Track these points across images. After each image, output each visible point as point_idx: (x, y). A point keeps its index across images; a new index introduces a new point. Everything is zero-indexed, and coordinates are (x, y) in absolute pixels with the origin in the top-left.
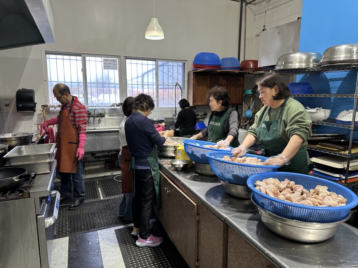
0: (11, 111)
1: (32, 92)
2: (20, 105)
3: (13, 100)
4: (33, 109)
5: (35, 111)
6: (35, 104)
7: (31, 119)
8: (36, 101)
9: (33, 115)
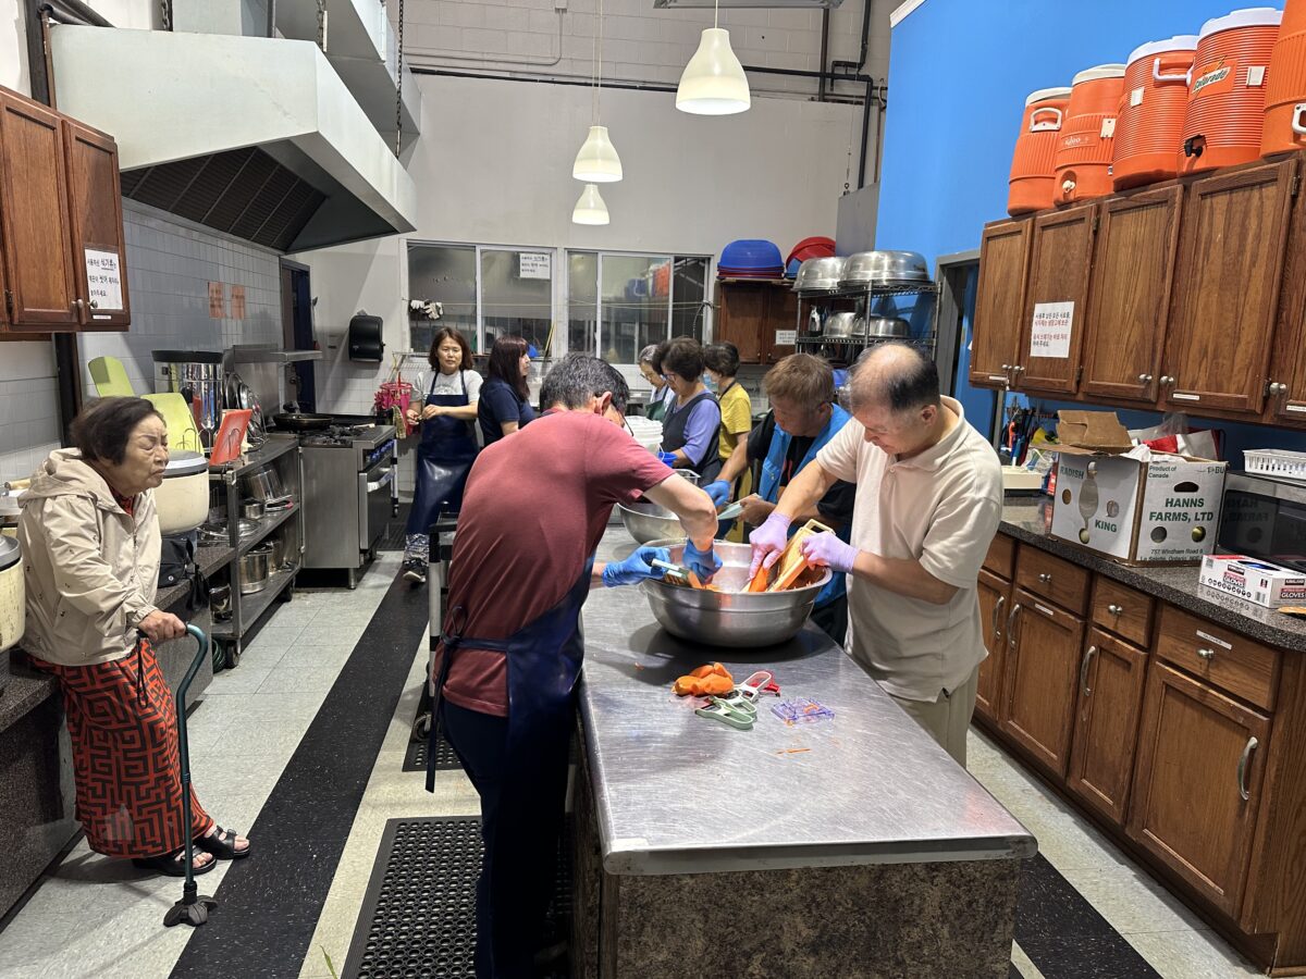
0: (338, 360)
1: (378, 321)
2: (356, 347)
3: (342, 336)
4: (377, 355)
5: (381, 360)
6: (382, 346)
7: (373, 377)
8: (384, 340)
9: (378, 368)
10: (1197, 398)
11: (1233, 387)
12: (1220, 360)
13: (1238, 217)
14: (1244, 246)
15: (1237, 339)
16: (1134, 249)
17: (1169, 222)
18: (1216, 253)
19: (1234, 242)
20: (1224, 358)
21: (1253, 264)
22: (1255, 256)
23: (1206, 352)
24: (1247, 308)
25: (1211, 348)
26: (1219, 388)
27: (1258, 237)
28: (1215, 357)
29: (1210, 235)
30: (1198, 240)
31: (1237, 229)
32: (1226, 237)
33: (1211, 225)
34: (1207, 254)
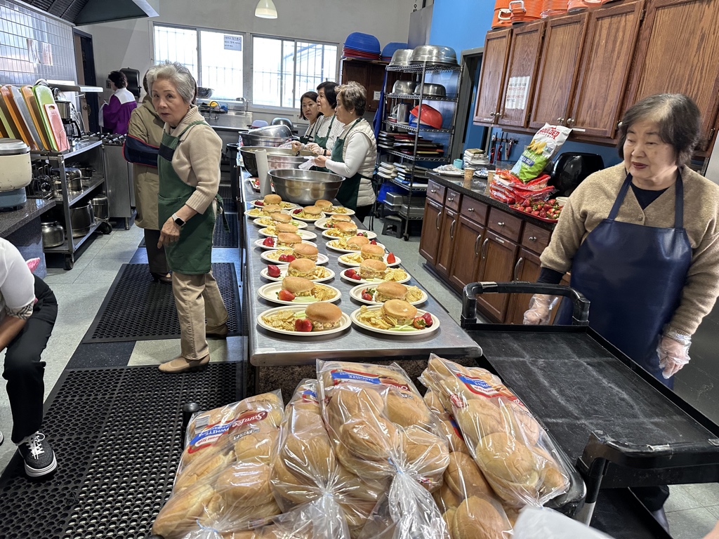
1: (136, 72)
10: (584, 130)
11: (602, 125)
12: (597, 110)
13: (613, 31)
14: (615, 47)
15: (606, 99)
16: (561, 48)
17: (580, 33)
18: (601, 51)
19: (610, 46)
20: (599, 109)
21: (618, 57)
22: (619, 53)
23: (591, 106)
24: (613, 82)
25: (593, 104)
26: (595, 125)
27: (622, 43)
28: (595, 108)
29: (599, 41)
30: (593, 44)
31: (612, 38)
32: (606, 42)
33: (600, 36)
34: (596, 52)
